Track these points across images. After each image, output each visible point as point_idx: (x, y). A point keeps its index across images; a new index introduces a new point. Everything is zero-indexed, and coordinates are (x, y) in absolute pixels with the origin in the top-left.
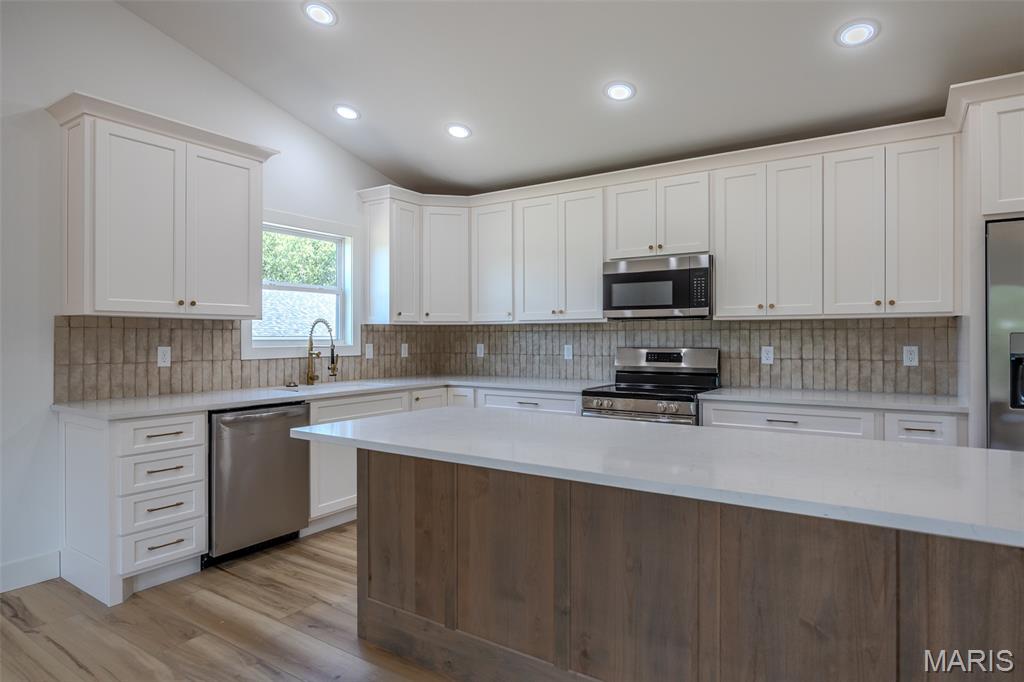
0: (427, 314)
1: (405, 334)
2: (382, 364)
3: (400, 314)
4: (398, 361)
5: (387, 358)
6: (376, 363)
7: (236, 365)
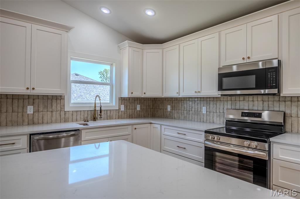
0: (145, 93)
1: (139, 101)
2: (128, 113)
3: (132, 93)
4: (136, 111)
5: (131, 110)
7: (63, 113)
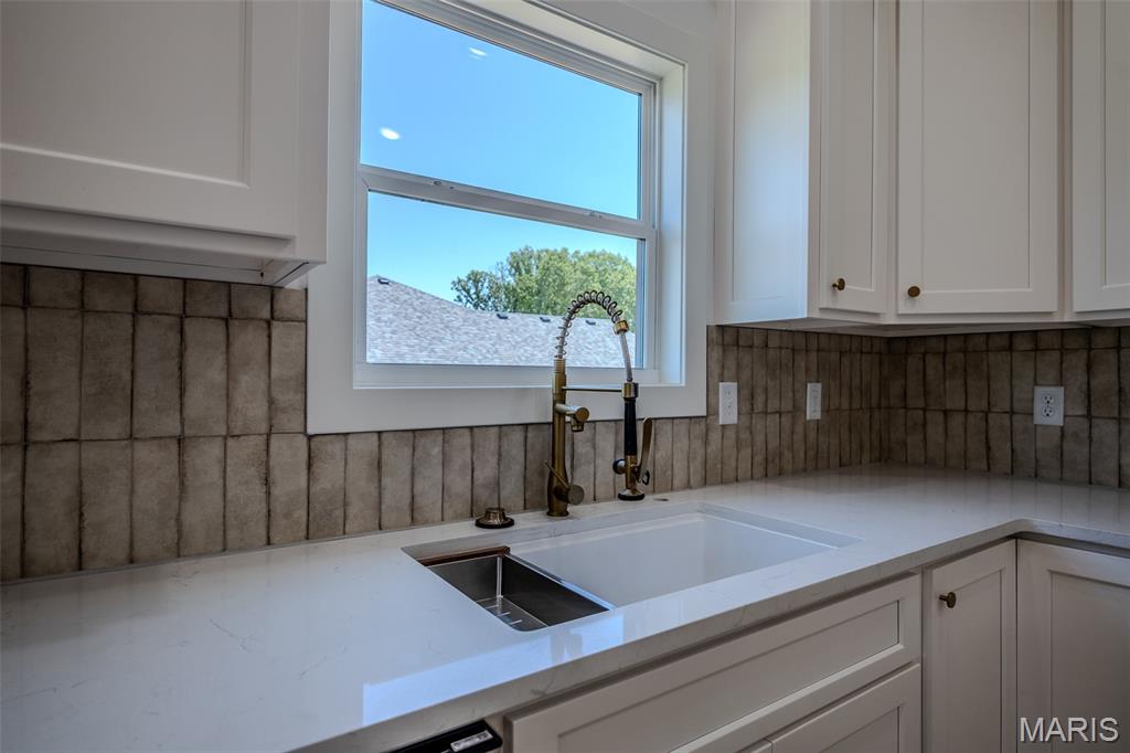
0: (914, 292)
1: (814, 356)
2: (760, 439)
3: (841, 285)
4: (799, 429)
5: (773, 420)
6: (745, 436)
7: (288, 453)
